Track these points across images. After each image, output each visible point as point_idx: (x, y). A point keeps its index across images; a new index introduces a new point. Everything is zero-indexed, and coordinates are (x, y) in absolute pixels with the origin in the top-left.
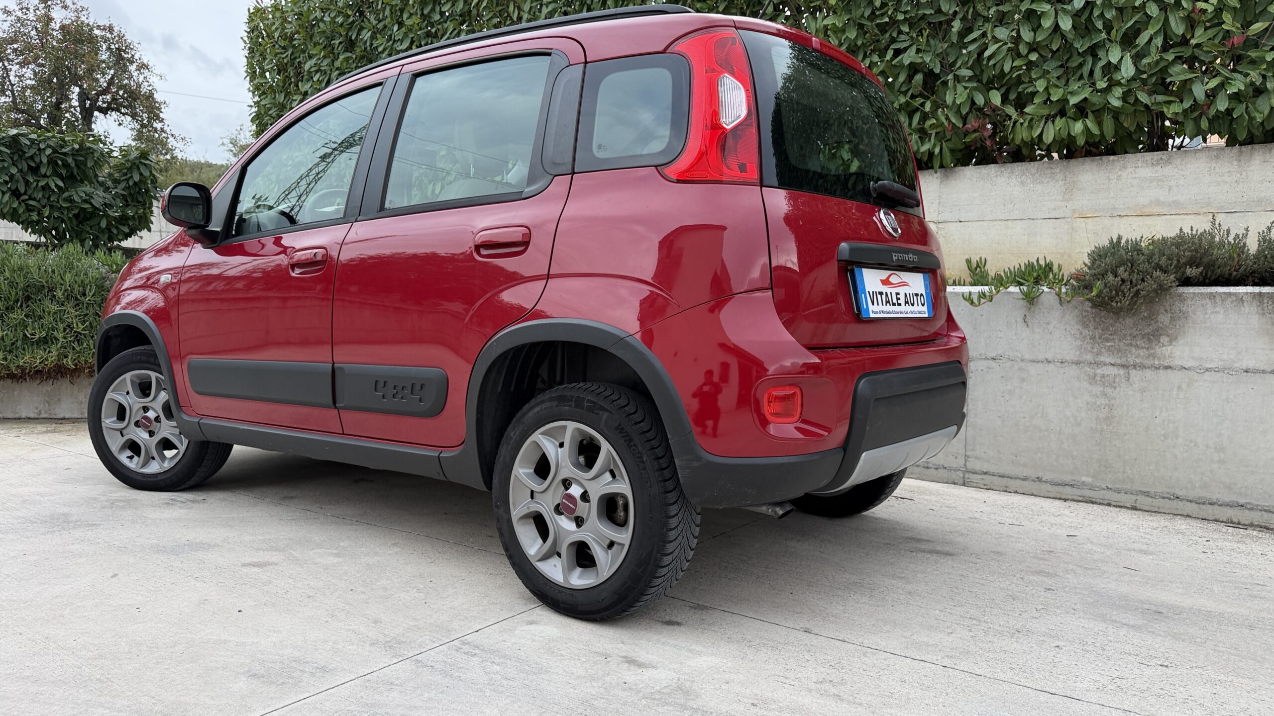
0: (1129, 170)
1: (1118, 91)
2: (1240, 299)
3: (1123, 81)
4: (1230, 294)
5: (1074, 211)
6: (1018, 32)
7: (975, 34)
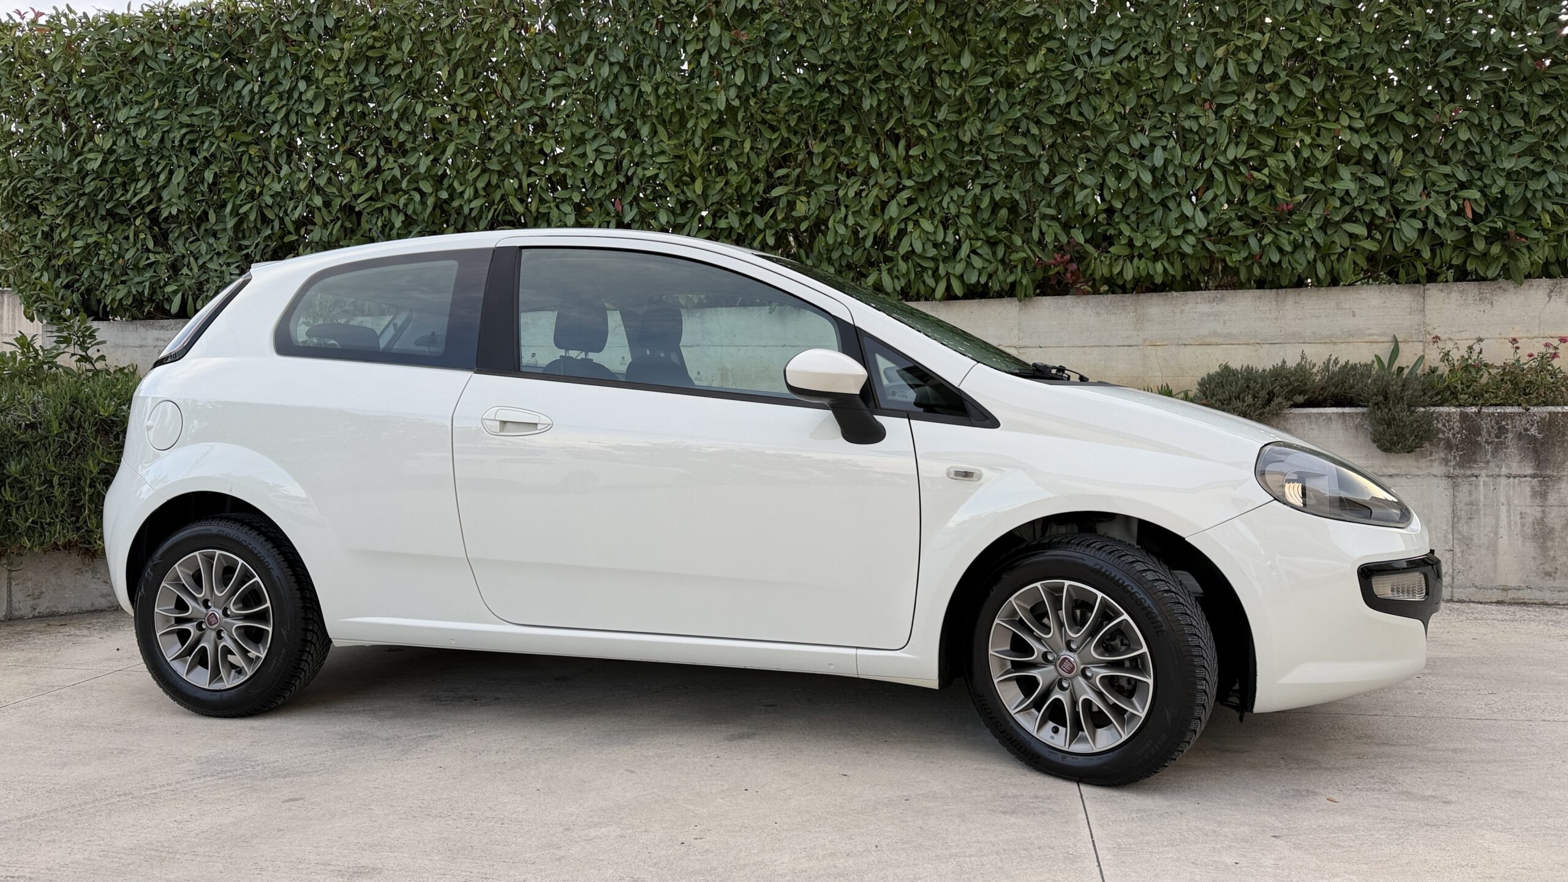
0: (1191, 305)
1: (1191, 240)
2: (1329, 418)
3: (1195, 231)
4: (1321, 414)
5: (1145, 340)
6: (1104, 179)
7: (1060, 178)
